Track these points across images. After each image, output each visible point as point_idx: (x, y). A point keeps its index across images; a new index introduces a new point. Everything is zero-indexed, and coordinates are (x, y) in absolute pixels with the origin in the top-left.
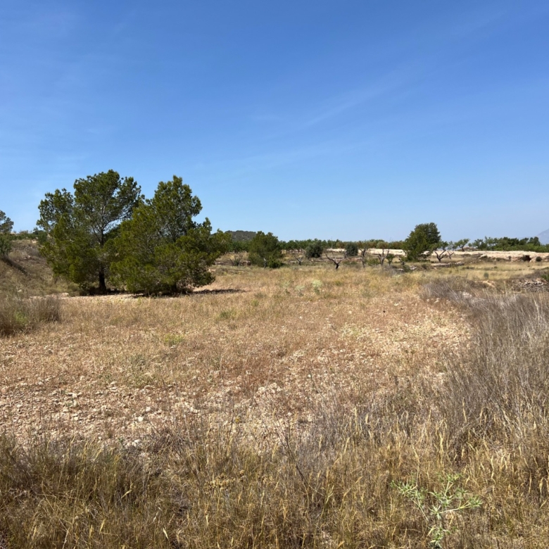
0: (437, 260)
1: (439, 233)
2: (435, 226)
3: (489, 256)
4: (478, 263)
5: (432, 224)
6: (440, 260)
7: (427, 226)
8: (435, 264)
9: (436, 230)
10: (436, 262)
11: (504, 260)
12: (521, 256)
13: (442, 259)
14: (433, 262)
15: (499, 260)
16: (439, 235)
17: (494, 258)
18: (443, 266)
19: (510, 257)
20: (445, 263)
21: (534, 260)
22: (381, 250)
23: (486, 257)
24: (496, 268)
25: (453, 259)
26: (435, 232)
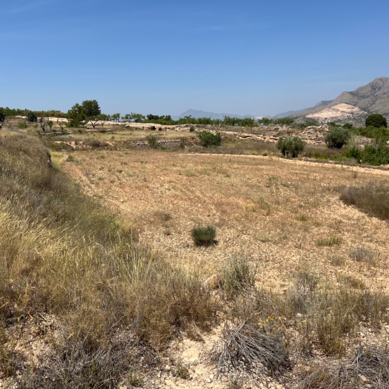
0: (92, 127)
1: (99, 108)
2: (97, 103)
3: (131, 125)
4: (123, 130)
5: (95, 101)
6: (94, 127)
7: (91, 102)
8: (89, 130)
9: (98, 105)
10: (91, 129)
11: (140, 129)
12: (150, 127)
13: (96, 127)
14: (88, 129)
15: (136, 129)
16: (99, 109)
17: (134, 128)
18: (96, 132)
19: (143, 127)
20: (98, 129)
21: (157, 130)
22: (57, 118)
23: (128, 126)
24: (131, 134)
25: (104, 127)
26: (97, 107)
